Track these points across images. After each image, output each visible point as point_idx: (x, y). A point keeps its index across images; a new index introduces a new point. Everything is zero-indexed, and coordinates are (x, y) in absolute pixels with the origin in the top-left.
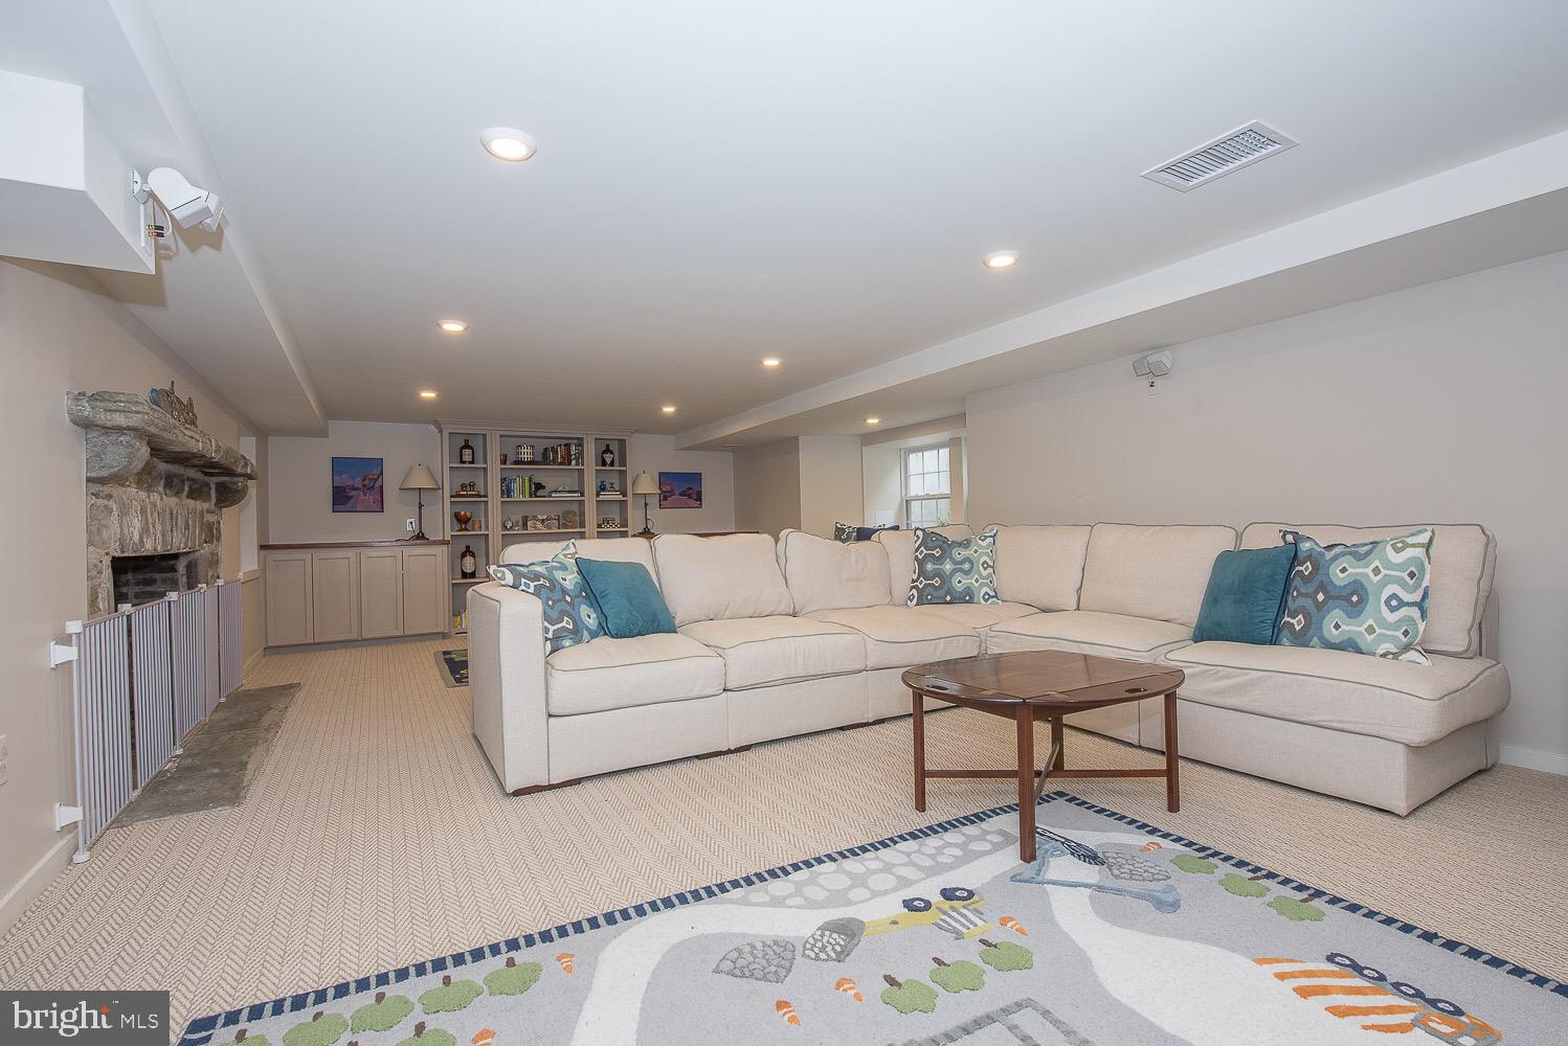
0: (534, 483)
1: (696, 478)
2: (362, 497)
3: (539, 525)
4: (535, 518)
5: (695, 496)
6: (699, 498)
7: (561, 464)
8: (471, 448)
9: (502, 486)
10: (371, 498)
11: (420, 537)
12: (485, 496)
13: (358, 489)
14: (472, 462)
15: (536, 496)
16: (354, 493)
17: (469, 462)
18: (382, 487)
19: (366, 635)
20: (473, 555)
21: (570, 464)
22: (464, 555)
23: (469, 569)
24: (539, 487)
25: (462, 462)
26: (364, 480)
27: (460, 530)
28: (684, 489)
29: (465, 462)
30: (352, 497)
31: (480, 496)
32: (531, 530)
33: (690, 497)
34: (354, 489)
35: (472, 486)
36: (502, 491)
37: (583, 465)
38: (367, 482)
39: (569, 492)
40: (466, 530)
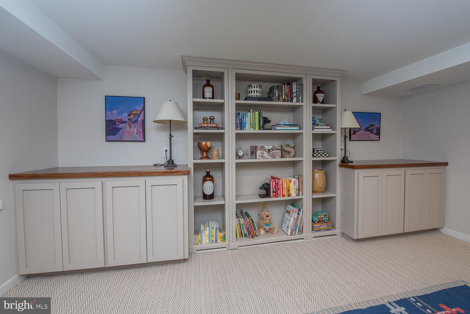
0: (263, 117)
1: (377, 116)
2: (128, 129)
3: (266, 155)
4: (262, 148)
5: (375, 131)
6: (378, 133)
7: (284, 101)
8: (212, 86)
9: (236, 120)
10: (135, 130)
11: (171, 163)
12: (222, 129)
13: (125, 122)
14: (213, 98)
15: (264, 129)
16: (122, 125)
17: (210, 98)
18: (144, 121)
19: (111, 264)
20: (212, 180)
21: (291, 101)
22: (204, 180)
23: (208, 192)
24: (266, 121)
25: (204, 97)
26: (129, 115)
27: (201, 158)
28: (368, 126)
29: (205, 98)
30: (120, 129)
31: (218, 128)
32: (259, 160)
33: (372, 132)
34: (122, 122)
35: (212, 119)
36: (236, 124)
37: (302, 102)
38: (132, 117)
39: (290, 125)
40: (207, 158)
